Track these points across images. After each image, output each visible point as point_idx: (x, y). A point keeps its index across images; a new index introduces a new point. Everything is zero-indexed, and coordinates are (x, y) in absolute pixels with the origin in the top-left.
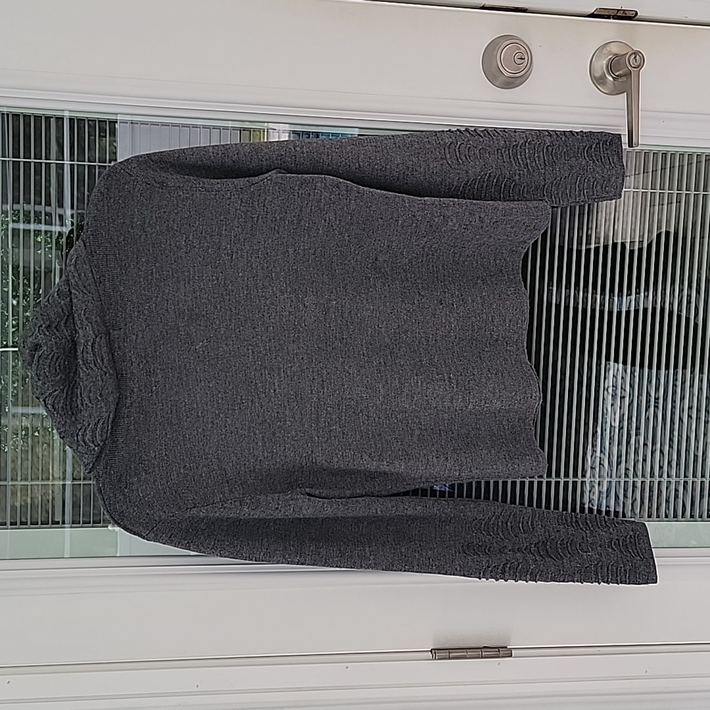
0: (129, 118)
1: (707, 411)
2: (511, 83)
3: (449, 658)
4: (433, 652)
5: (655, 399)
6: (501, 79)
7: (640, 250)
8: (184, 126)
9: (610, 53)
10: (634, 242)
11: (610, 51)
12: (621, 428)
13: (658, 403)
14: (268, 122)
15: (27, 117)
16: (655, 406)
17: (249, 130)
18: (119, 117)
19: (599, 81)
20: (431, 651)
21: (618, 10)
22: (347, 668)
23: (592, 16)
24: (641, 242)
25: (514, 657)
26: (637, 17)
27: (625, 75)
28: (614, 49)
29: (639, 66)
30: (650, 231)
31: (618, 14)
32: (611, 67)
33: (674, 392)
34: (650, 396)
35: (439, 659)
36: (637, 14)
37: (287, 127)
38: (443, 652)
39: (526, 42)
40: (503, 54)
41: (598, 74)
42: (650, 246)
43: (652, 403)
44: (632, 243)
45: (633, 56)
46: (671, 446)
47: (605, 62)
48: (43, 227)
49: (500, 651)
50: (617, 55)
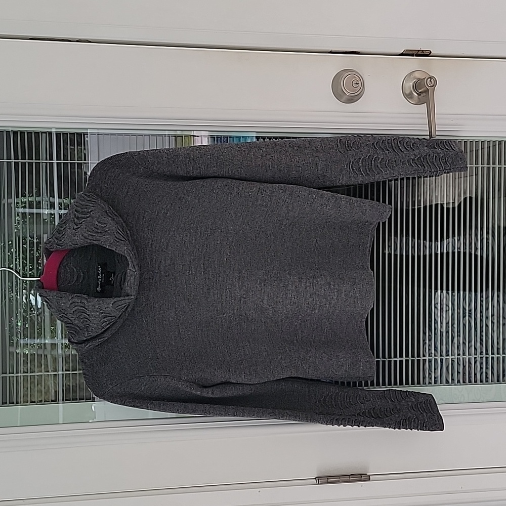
0: (96, 131)
1: (504, 318)
2: (352, 100)
3: (328, 483)
4: (317, 479)
5: (469, 311)
6: (345, 98)
7: (454, 208)
8: (133, 135)
9: (415, 78)
10: (449, 203)
11: (414, 77)
12: (447, 332)
13: (471, 314)
14: (193, 131)
15: (22, 133)
16: (469, 316)
17: (181, 136)
18: (89, 131)
19: (408, 96)
20: (316, 479)
21: (419, 51)
22: (259, 492)
23: (402, 55)
24: (454, 203)
25: (372, 481)
26: (431, 54)
27: (425, 92)
28: (418, 75)
29: (434, 86)
30: (459, 195)
31: (419, 53)
32: (416, 87)
33: (481, 305)
34: (465, 309)
35: (321, 484)
36: (431, 52)
37: (207, 133)
38: (324, 479)
39: (360, 73)
40: (345, 82)
41: (407, 92)
42: (459, 206)
43: (467, 314)
44: (448, 204)
45: (429, 80)
46: (481, 344)
47: (411, 84)
48: (35, 211)
49: (362, 477)
50: (419, 79)
